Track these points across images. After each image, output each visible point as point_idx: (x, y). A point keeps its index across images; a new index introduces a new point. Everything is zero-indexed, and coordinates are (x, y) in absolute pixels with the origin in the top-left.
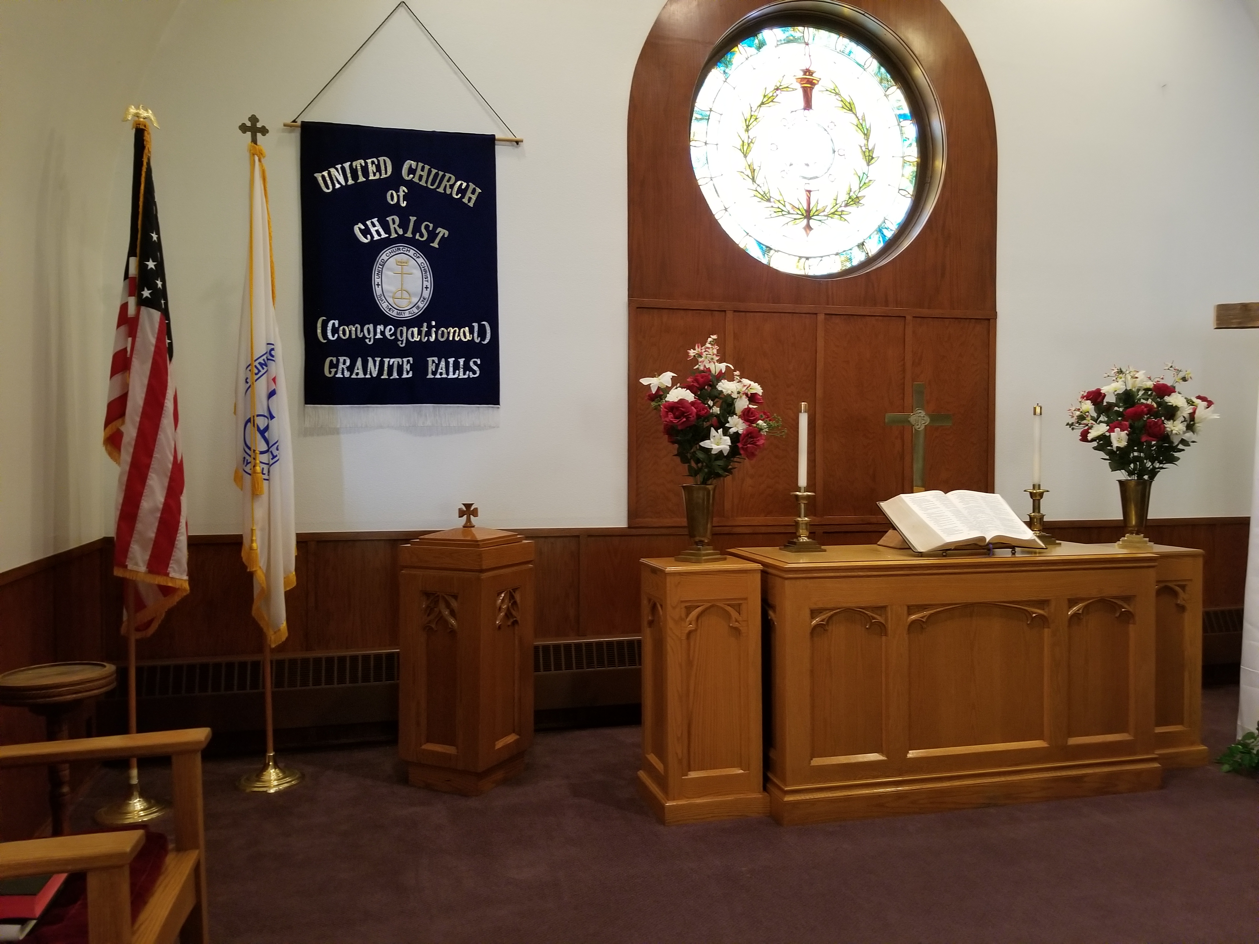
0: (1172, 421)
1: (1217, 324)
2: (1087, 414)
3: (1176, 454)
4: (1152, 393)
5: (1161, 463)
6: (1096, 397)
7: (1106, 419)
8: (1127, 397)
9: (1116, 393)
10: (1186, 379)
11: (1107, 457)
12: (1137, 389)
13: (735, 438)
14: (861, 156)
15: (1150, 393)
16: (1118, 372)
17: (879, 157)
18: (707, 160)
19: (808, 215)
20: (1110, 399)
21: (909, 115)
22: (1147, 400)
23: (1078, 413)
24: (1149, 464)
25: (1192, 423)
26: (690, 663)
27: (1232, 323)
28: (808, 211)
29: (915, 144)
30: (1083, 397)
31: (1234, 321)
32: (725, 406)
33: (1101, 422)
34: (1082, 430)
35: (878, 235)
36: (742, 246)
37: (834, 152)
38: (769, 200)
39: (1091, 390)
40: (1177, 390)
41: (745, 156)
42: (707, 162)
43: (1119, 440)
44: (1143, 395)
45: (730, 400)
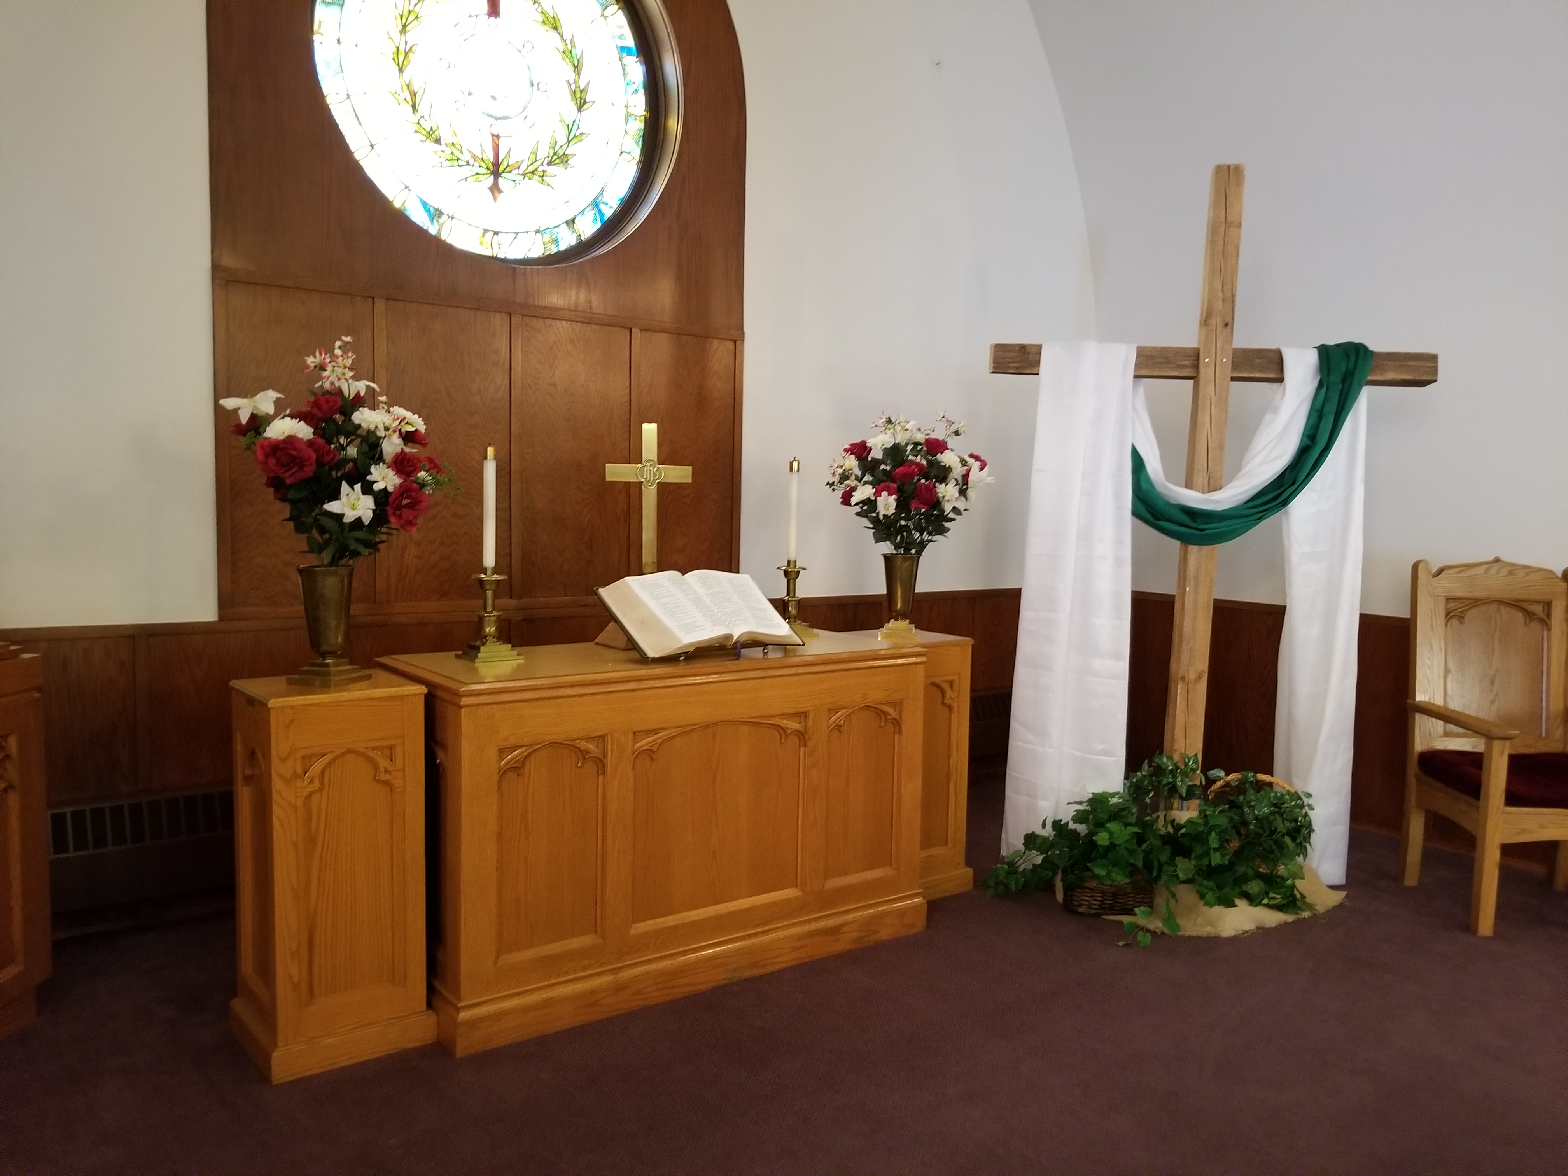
0: (944, 485)
1: (994, 368)
2: (850, 472)
3: (947, 524)
4: (922, 448)
5: (930, 534)
6: (860, 450)
7: (871, 479)
8: (895, 452)
9: (883, 447)
10: (958, 433)
11: (871, 526)
12: (906, 443)
13: (382, 498)
14: (569, 96)
15: (919, 448)
16: (887, 422)
17: (595, 102)
18: (341, 66)
19: (496, 170)
20: (877, 454)
21: (634, 48)
22: (916, 456)
23: (840, 471)
24: (917, 535)
25: (965, 487)
26: (311, 840)
27: (1010, 368)
28: (496, 164)
29: (642, 92)
30: (846, 450)
31: (1011, 365)
32: (366, 448)
33: (866, 483)
34: (843, 491)
35: (593, 212)
36: (397, 204)
37: (532, 85)
38: (438, 141)
39: (855, 442)
40: (949, 445)
41: (401, 70)
42: (342, 70)
43: (887, 507)
44: (911, 450)
45: (372, 439)
